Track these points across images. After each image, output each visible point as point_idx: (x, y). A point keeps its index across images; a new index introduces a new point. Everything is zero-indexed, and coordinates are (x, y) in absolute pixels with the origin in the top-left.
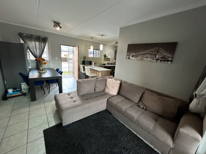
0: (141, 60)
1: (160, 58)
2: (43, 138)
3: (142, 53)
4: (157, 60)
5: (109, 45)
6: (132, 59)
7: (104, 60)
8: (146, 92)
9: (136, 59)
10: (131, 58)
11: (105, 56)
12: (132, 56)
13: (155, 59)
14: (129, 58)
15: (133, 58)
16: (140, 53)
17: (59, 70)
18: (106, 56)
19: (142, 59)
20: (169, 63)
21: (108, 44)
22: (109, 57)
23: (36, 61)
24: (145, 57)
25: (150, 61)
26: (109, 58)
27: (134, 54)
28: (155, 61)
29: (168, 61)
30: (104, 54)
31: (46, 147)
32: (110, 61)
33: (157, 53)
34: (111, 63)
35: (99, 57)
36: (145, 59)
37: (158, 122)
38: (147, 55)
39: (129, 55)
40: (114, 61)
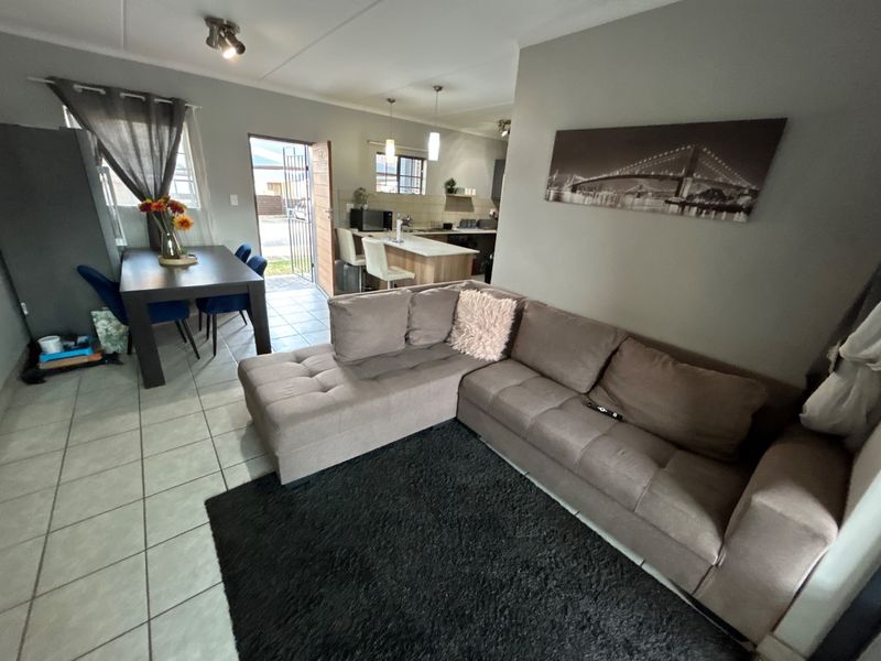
0: (611, 206)
1: (701, 196)
2: (208, 527)
3: (617, 173)
4: (682, 205)
5: (468, 136)
6: (571, 202)
7: (448, 207)
8: (628, 350)
9: (589, 200)
10: (567, 194)
11: (451, 187)
12: (574, 189)
13: (674, 199)
14: (558, 198)
15: (578, 197)
16: (611, 175)
17: (248, 252)
18: (456, 187)
19: (615, 204)
20: (740, 217)
21: (464, 130)
22: (468, 193)
23: (145, 214)
24: (632, 190)
25: (654, 211)
26: (469, 199)
27: (581, 179)
28: (675, 208)
29: (734, 209)
30: (448, 179)
31: (220, 563)
32: (473, 210)
33: (689, 173)
34: (477, 219)
35: (424, 193)
36: (629, 200)
37: (666, 469)
38: (642, 181)
39: (560, 185)
40: (491, 213)
